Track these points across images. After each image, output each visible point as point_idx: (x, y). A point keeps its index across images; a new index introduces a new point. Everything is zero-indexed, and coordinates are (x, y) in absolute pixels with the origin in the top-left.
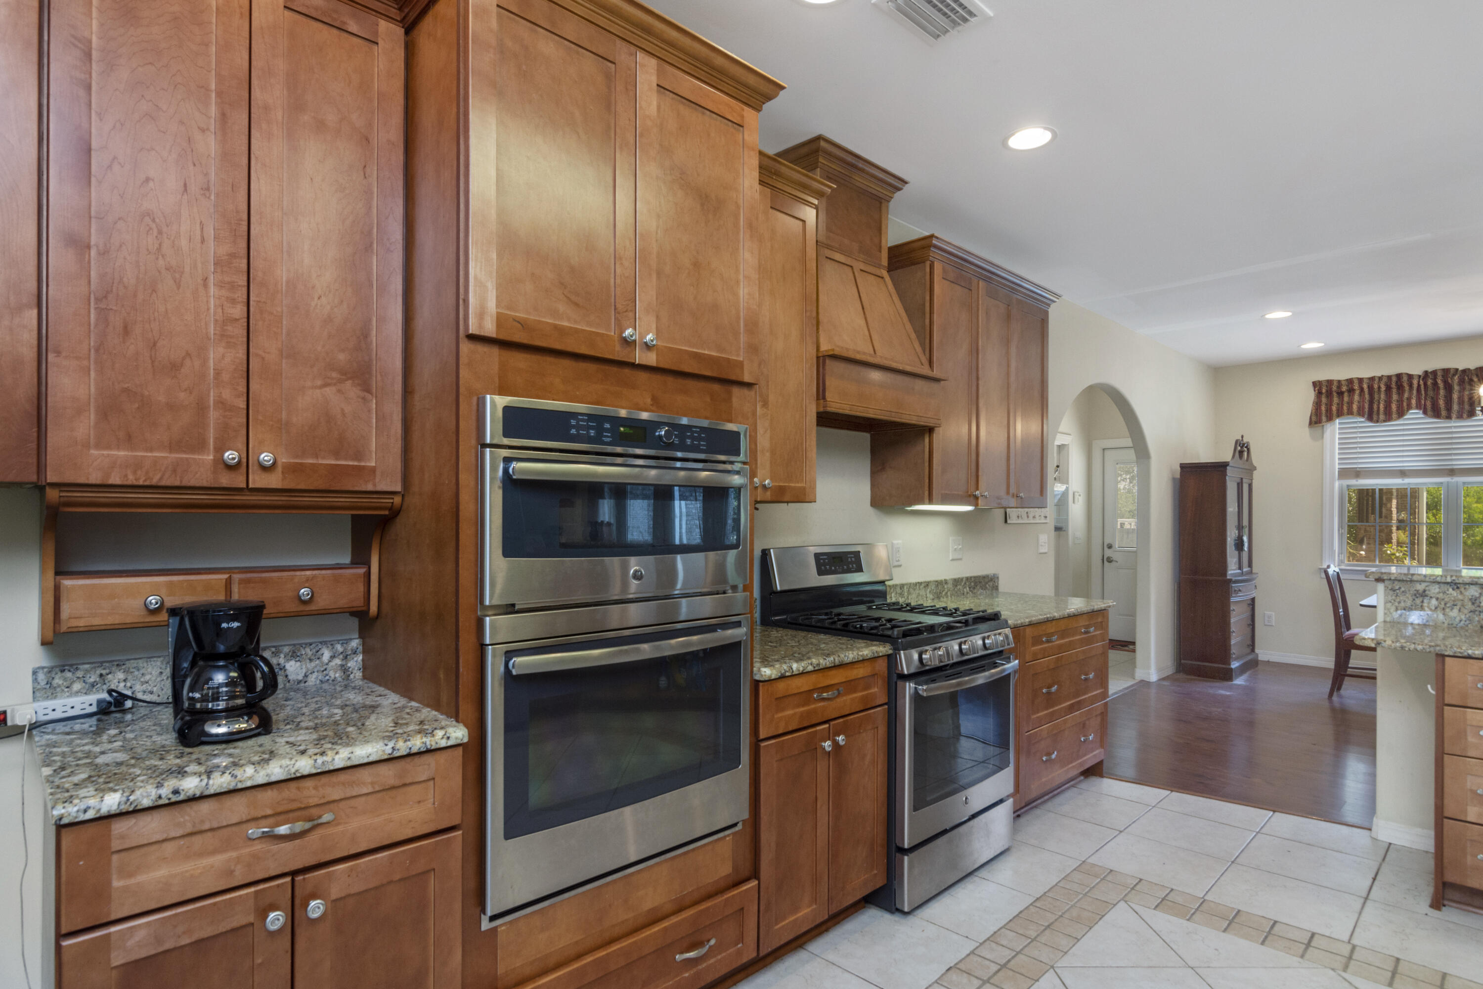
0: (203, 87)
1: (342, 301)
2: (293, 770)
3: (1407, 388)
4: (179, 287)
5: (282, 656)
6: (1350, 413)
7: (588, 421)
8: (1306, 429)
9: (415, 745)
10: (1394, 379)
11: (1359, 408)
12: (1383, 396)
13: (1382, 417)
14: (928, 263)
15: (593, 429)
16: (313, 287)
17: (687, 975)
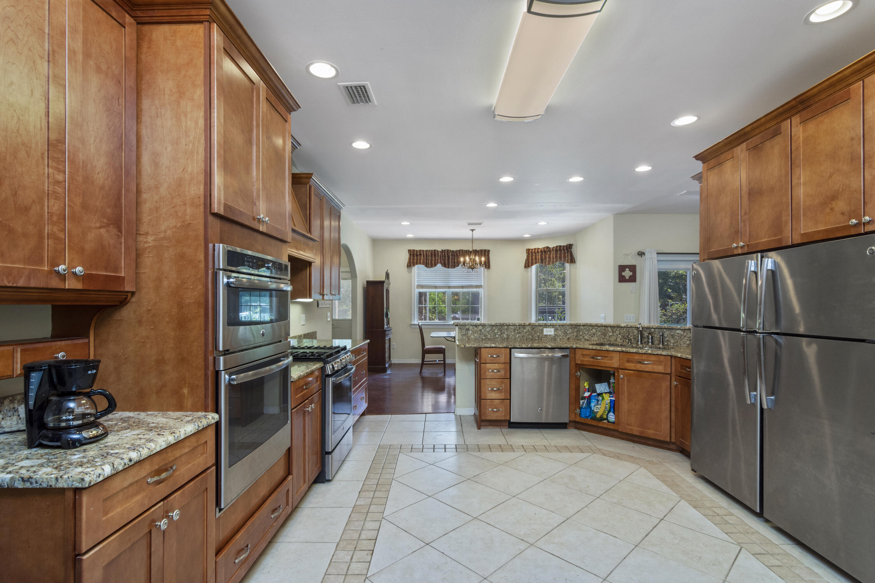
0: (41, 30)
1: (109, 177)
2: (168, 442)
3: (437, 255)
4: (29, 156)
5: (16, 402)
6: (420, 263)
8: (406, 269)
9: (204, 424)
10: (433, 252)
11: (423, 262)
12: (430, 258)
13: (430, 266)
14: (308, 186)
16: (95, 167)
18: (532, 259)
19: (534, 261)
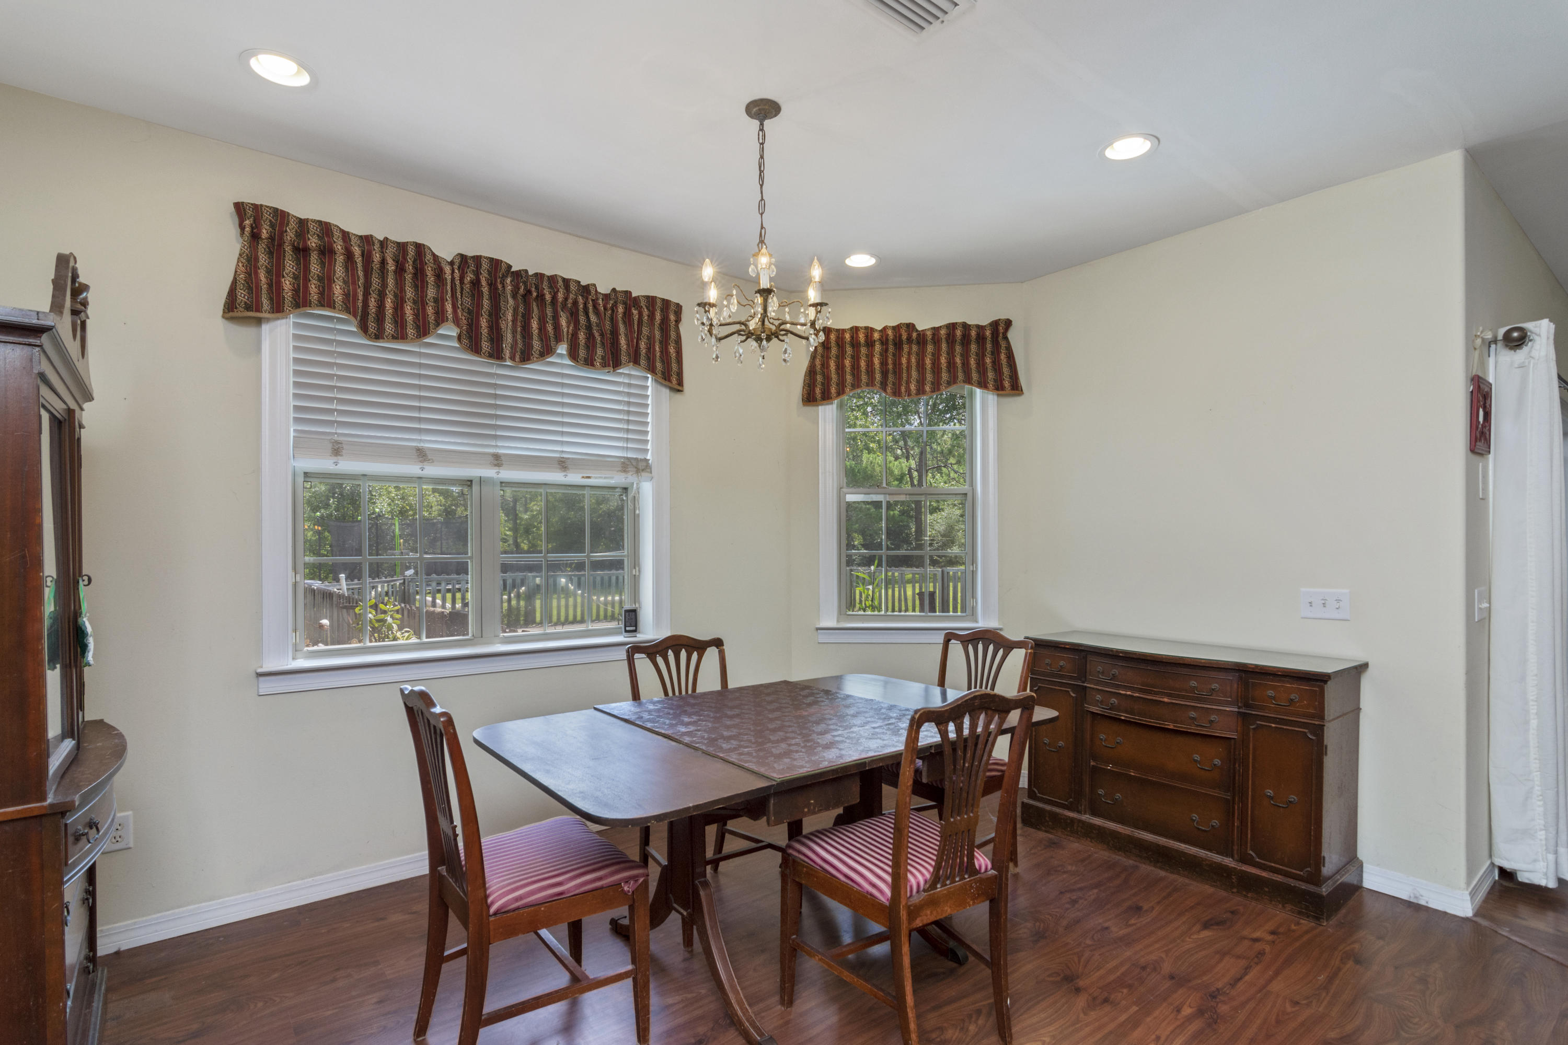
18: (840, 368)
19: (849, 378)
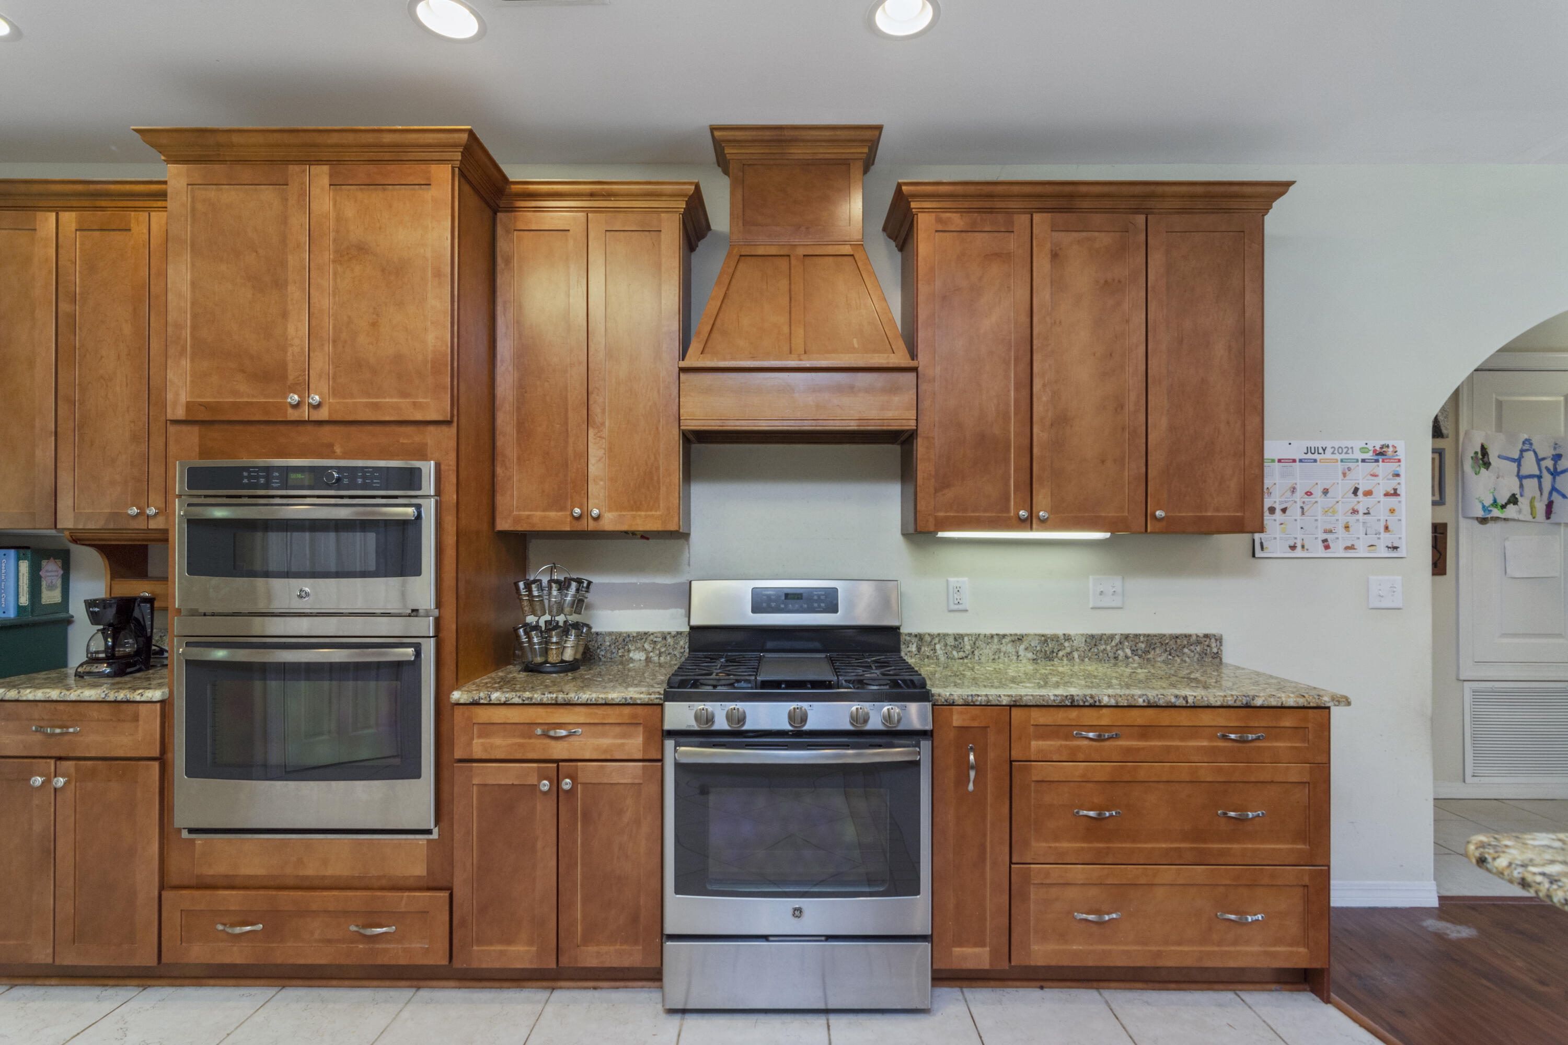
2: (47, 696)
7: (257, 472)
9: (120, 695)
15: (263, 478)
17: (361, 946)
